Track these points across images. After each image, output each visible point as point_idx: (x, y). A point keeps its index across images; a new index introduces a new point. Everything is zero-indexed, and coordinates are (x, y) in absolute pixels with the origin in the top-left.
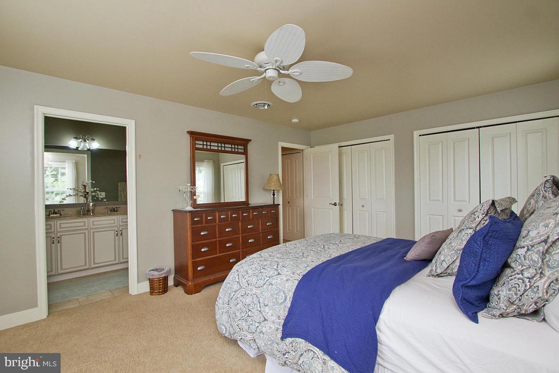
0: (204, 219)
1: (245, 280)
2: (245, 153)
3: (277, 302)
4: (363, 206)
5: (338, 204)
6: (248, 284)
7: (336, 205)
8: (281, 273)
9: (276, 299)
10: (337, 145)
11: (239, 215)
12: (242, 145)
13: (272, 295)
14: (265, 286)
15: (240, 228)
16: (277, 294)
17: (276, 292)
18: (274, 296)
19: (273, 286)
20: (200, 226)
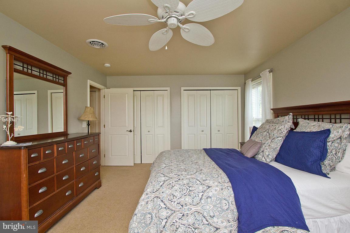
0: (42, 154)
1: (176, 203)
2: (65, 85)
3: (223, 210)
4: (149, 132)
5: (133, 131)
6: (182, 206)
7: (131, 132)
8: (210, 186)
9: (220, 208)
10: (132, 89)
11: (74, 145)
12: (62, 77)
13: (214, 206)
14: (203, 201)
15: (74, 158)
16: (220, 203)
17: (218, 202)
18: (217, 206)
19: (213, 198)
20: (38, 162)
